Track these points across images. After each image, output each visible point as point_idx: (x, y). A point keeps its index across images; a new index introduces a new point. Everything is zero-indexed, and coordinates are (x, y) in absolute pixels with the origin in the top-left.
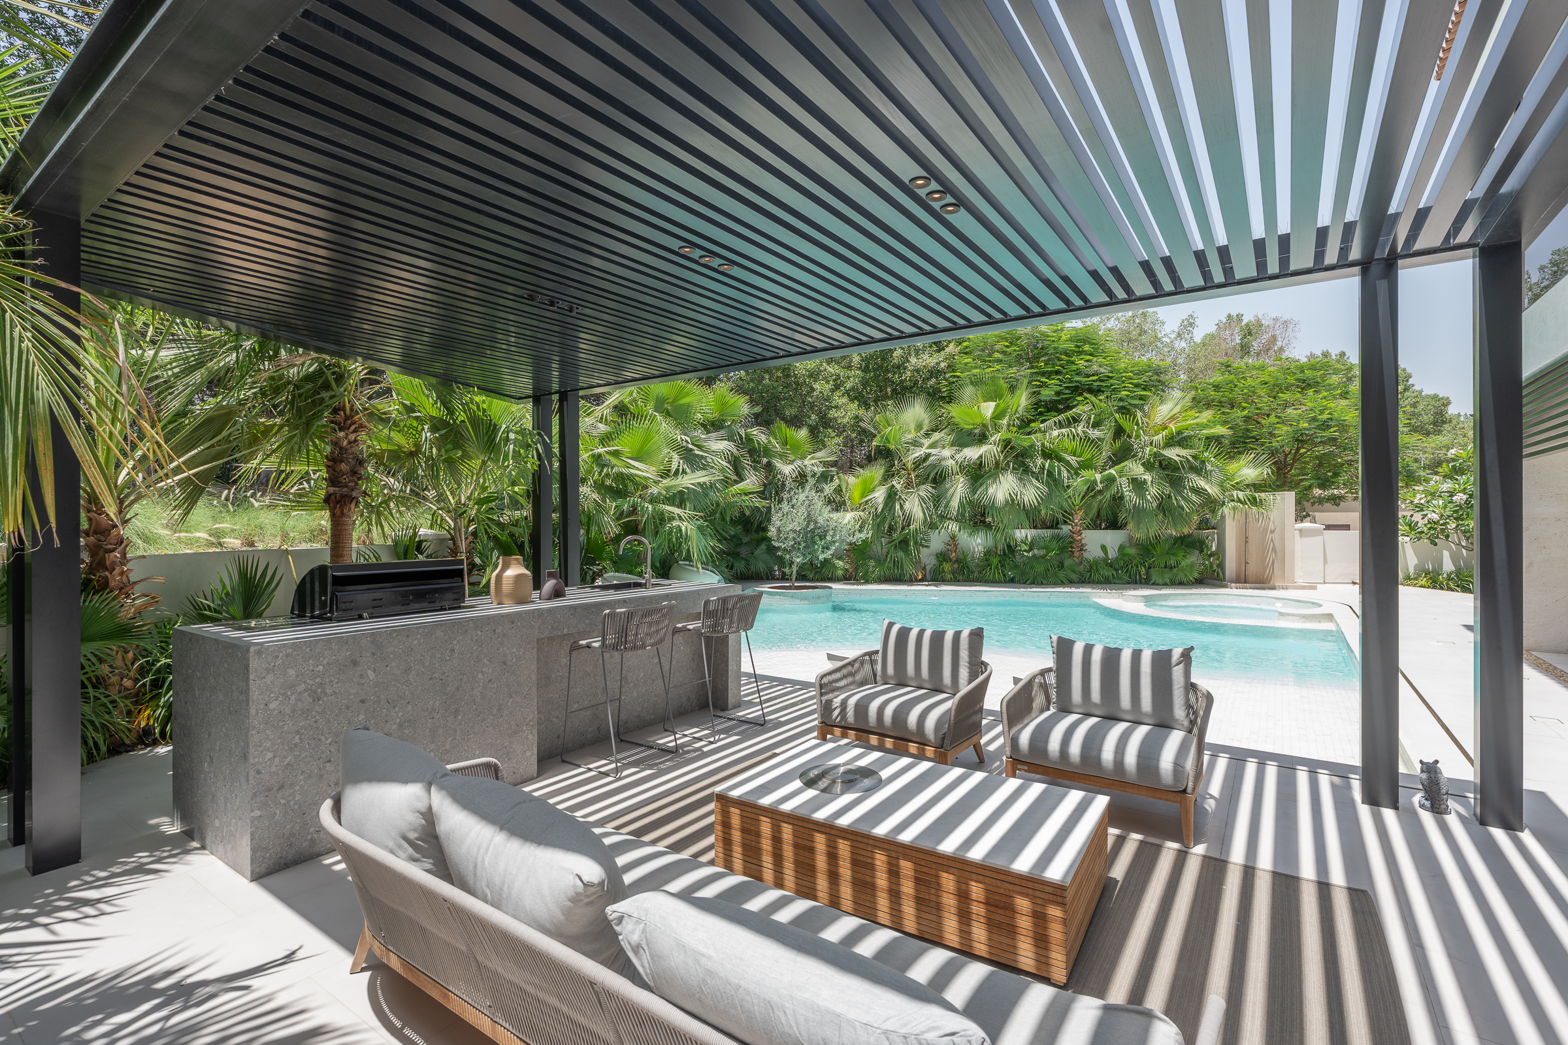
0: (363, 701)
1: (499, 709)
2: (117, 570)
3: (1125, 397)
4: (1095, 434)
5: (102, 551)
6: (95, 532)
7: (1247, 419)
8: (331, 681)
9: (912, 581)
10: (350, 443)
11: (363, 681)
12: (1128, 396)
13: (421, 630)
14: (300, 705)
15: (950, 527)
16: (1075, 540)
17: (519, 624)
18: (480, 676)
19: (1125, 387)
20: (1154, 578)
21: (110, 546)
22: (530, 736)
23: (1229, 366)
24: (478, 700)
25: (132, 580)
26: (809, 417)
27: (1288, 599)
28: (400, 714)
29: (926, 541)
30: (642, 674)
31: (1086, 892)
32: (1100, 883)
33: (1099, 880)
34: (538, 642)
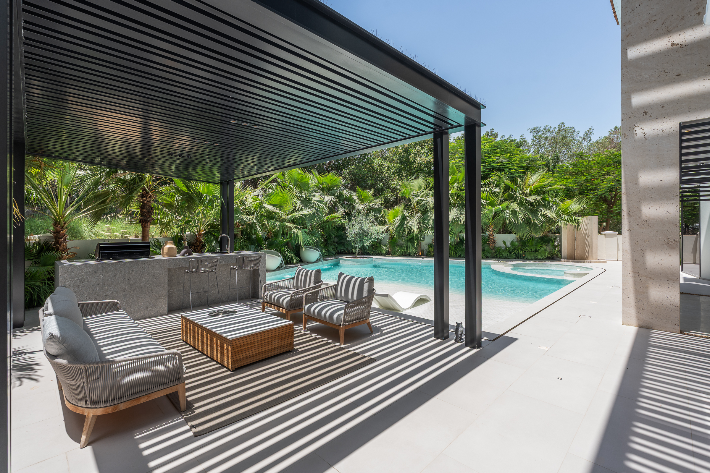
0: (98, 284)
1: (151, 291)
2: (62, 244)
3: (514, 173)
4: (496, 190)
5: (58, 238)
6: (56, 232)
7: (587, 181)
8: (87, 277)
9: (415, 255)
10: (147, 201)
11: (98, 278)
12: (515, 172)
13: (120, 264)
14: (76, 284)
15: (429, 232)
16: (490, 238)
17: (160, 263)
18: (144, 279)
19: (514, 168)
20: (527, 256)
21: (60, 237)
22: (165, 301)
23: (582, 155)
24: (143, 287)
25: (68, 248)
26: (379, 184)
27: (583, 267)
28: (112, 289)
29: (423, 238)
30: (222, 284)
31: (259, 347)
32: (281, 348)
33: (279, 347)
34: (169, 270)
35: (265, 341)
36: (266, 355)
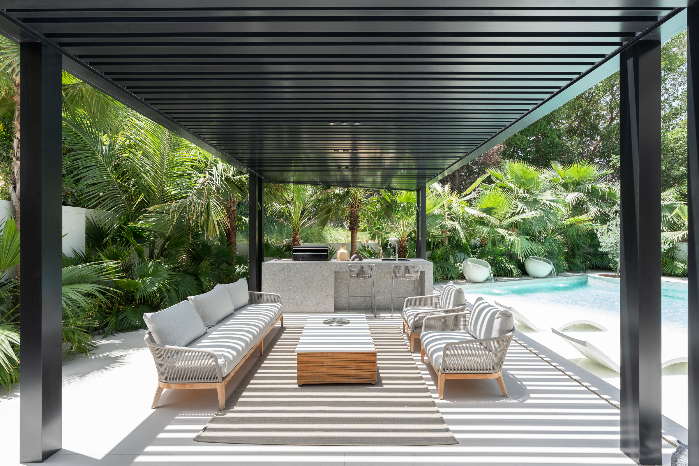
1: (321, 289)
5: (294, 242)
8: (278, 273)
10: (354, 211)
11: (285, 274)
14: (271, 277)
17: (328, 266)
18: (316, 279)
21: (296, 241)
22: (332, 300)
24: (315, 285)
31: (329, 369)
32: (358, 377)
33: (356, 375)
34: (336, 272)
35: (337, 364)
36: (338, 380)
